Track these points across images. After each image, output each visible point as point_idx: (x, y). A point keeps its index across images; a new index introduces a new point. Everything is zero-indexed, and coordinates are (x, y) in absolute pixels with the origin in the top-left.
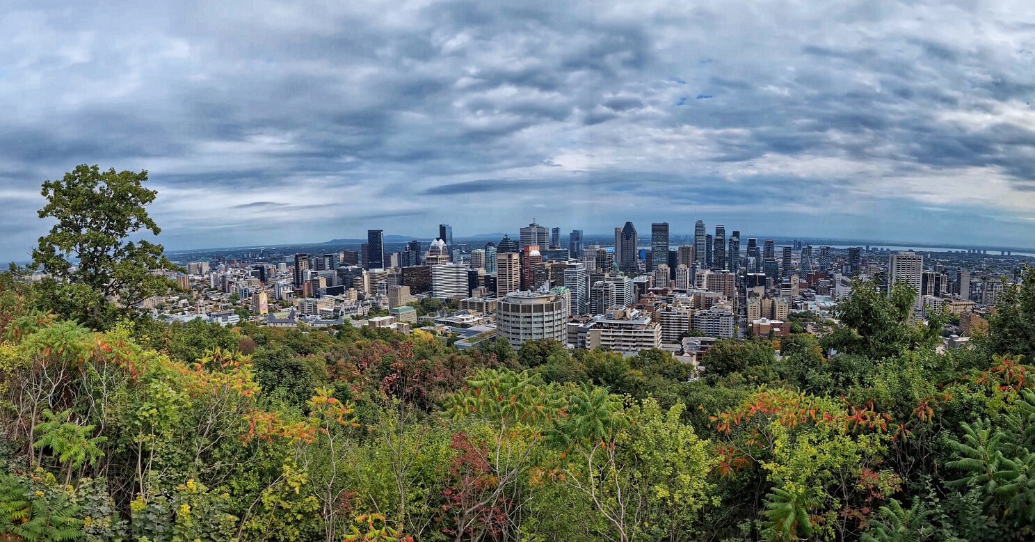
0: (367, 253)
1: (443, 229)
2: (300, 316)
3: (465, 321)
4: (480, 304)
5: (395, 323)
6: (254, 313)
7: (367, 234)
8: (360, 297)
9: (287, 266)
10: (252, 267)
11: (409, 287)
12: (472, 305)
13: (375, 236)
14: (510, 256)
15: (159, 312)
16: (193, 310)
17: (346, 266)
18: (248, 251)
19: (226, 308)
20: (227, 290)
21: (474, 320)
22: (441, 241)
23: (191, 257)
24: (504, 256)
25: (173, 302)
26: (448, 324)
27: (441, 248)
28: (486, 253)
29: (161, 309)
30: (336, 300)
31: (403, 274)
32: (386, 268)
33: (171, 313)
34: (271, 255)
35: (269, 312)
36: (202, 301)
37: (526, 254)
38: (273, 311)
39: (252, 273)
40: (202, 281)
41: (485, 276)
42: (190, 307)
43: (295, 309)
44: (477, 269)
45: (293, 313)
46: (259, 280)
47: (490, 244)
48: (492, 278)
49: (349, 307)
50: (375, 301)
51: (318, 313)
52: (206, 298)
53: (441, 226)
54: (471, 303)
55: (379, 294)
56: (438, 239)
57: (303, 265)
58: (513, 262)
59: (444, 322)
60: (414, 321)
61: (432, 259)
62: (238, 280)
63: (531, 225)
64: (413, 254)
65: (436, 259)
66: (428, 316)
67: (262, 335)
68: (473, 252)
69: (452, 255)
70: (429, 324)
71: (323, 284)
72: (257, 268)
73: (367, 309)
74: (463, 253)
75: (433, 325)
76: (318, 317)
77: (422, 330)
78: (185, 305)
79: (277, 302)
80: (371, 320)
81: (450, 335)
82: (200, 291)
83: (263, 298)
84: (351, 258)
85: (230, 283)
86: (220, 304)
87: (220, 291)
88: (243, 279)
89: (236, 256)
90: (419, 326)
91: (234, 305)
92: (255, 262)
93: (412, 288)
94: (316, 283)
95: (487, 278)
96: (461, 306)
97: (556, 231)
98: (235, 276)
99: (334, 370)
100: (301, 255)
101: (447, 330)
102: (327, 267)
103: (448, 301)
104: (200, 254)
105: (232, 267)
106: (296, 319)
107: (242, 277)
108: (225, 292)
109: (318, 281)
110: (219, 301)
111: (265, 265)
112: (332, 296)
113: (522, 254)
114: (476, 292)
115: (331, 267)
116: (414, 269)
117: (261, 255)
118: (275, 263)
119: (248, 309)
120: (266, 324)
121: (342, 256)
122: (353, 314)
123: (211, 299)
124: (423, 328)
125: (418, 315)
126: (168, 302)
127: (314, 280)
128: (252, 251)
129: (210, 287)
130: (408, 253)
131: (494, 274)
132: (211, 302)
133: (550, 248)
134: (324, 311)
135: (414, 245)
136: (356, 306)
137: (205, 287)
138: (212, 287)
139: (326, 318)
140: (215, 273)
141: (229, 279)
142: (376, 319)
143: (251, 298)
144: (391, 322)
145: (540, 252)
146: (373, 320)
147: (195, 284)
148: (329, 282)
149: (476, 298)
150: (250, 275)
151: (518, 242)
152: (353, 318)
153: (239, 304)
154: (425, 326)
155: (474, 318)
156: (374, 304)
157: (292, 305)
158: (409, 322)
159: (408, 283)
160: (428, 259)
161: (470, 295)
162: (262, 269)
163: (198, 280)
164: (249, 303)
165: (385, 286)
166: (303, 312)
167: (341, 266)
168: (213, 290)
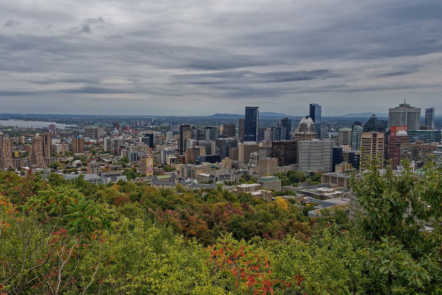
0: (243, 128)
1: (313, 108)
2: (180, 179)
3: (326, 194)
4: (342, 179)
5: (260, 191)
6: (140, 175)
7: (245, 111)
8: (234, 166)
9: (174, 135)
10: (143, 134)
11: (277, 159)
12: (334, 179)
13: (251, 112)
14: (375, 135)
15: (52, 171)
16: (86, 170)
17: (224, 137)
18: (140, 119)
19: (116, 169)
20: (118, 154)
21: (334, 193)
22: (310, 120)
23: (88, 121)
24: (369, 135)
25: (67, 162)
26: (309, 194)
27: (309, 125)
28: (352, 131)
29: (55, 168)
30: (213, 167)
31: (273, 148)
32: (259, 141)
33: (65, 172)
34: (161, 125)
35: (154, 174)
36: (94, 162)
37: (392, 134)
38: (158, 174)
39: (142, 139)
40: (97, 144)
41: (350, 153)
42: (83, 167)
43: (176, 173)
44: (343, 146)
45: (174, 176)
46: (148, 146)
47: (358, 123)
48: (356, 156)
49: (224, 174)
50: (247, 170)
51: (196, 177)
52: (99, 160)
53: (311, 105)
54: (332, 177)
55: (251, 164)
56: (307, 117)
57: (187, 134)
58: (377, 141)
59: (305, 193)
60: (279, 189)
61: (300, 135)
62: (129, 145)
63: (401, 105)
64: (284, 130)
65: (304, 135)
66: (291, 187)
67: (137, 193)
68: (340, 130)
69: (320, 132)
70: (291, 194)
71: (203, 153)
72: (147, 135)
73: (239, 176)
74: (332, 131)
75: (294, 195)
76: (196, 181)
77: (283, 198)
78: (78, 165)
79: (162, 167)
80: (239, 186)
81: (308, 205)
82: (94, 154)
83: (150, 162)
84: (230, 130)
85: (122, 147)
86: (111, 165)
87: (112, 154)
88: (133, 144)
89: (130, 123)
90: (282, 195)
91: (123, 167)
92: (146, 129)
93: (280, 160)
94: (196, 151)
95: (352, 155)
96: (322, 179)
97: (430, 111)
98: (128, 141)
99: (186, 224)
100: (185, 126)
101: (306, 200)
102: (208, 138)
103: (312, 174)
104: (97, 119)
105: (126, 133)
106: (176, 182)
107: (133, 143)
108: (117, 155)
109: (199, 149)
110: (111, 163)
111: (154, 133)
112: (210, 164)
113: (387, 134)
114: (339, 167)
115: (212, 138)
116: (283, 143)
117: (152, 124)
118: (163, 132)
119: (135, 171)
120: (150, 185)
121: (222, 128)
122: (226, 180)
123: (103, 161)
124: (286, 197)
125: (283, 184)
126: (62, 162)
127: (195, 149)
128: (145, 120)
129: (103, 150)
130: (280, 128)
131: (358, 152)
132: (103, 163)
133: (421, 128)
134: (201, 176)
135: (286, 122)
136: (229, 174)
137: (99, 150)
138: (105, 150)
139: (201, 183)
140: (108, 137)
141: (120, 144)
142: (244, 186)
143: (139, 162)
144: (256, 189)
145: (408, 132)
146: (241, 186)
147: (90, 146)
148: (209, 151)
149: (338, 173)
150: (140, 140)
151: (386, 122)
152: (226, 183)
153: (128, 167)
154: (287, 195)
155: (334, 191)
156: (245, 173)
157: (175, 169)
158: (273, 191)
159: (277, 155)
160: (296, 135)
161: (334, 171)
162: (151, 136)
163: (93, 143)
164: (137, 166)
165: (256, 158)
166: (183, 176)
167: (220, 137)
168: (106, 153)
